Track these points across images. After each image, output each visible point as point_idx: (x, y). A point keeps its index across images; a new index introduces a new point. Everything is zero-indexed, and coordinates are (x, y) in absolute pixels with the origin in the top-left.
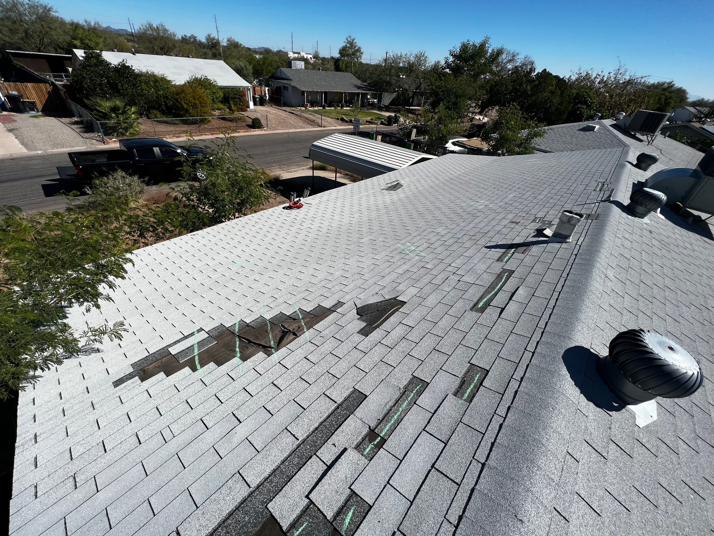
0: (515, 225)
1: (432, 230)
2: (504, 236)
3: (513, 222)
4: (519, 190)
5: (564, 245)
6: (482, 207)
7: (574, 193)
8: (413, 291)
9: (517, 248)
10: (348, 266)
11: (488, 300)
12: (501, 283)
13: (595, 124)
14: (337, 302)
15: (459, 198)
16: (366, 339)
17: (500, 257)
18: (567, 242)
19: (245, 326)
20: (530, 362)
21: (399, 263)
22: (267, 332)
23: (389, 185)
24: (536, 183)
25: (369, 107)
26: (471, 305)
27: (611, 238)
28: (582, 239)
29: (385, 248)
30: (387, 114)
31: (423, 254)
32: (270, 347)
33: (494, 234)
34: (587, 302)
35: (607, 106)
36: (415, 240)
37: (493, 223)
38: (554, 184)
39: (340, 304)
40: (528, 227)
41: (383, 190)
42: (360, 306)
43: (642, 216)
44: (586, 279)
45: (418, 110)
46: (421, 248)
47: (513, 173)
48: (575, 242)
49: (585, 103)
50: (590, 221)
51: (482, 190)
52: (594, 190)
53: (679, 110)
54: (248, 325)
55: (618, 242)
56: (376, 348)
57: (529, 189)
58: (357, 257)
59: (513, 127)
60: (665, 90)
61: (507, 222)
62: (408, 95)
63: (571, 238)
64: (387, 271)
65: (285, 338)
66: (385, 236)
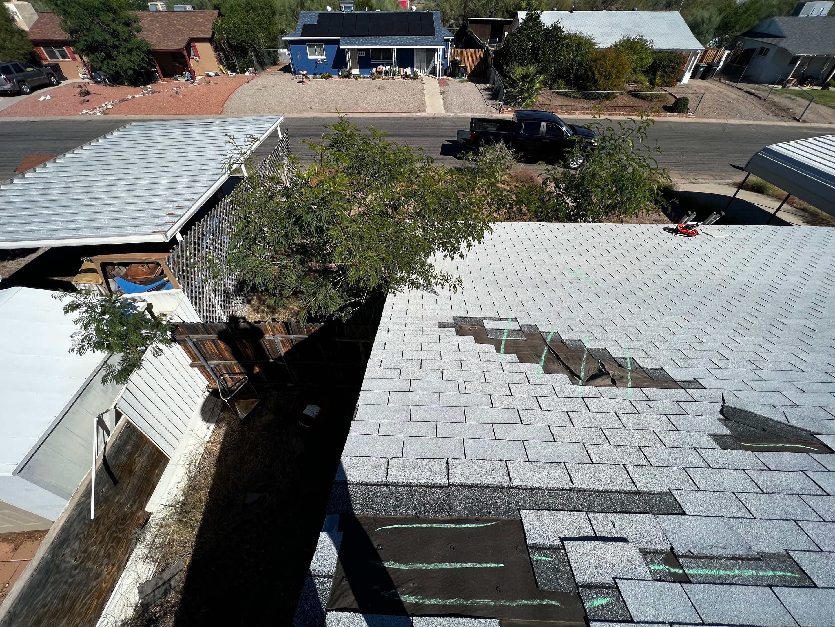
10: (736, 344)
14: (691, 379)
16: (719, 451)
19: (559, 340)
22: (581, 359)
32: (579, 377)
39: (696, 384)
42: (732, 405)
54: (562, 341)
56: (733, 473)
65: (600, 379)
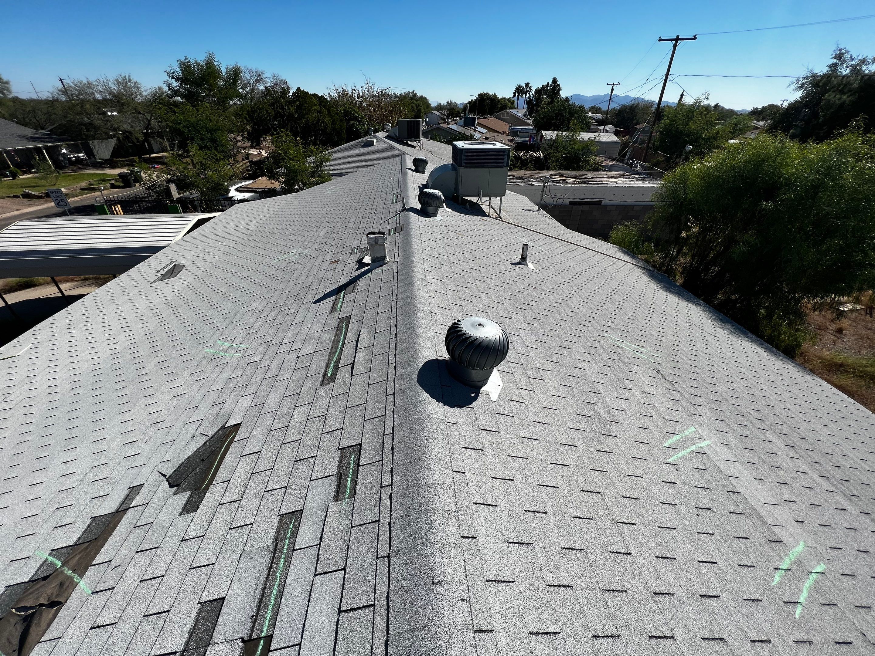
0: (336, 264)
1: (244, 310)
2: (329, 281)
3: (334, 262)
4: (328, 225)
5: (385, 267)
6: (296, 257)
7: (378, 211)
8: (246, 402)
9: (345, 289)
10: (131, 423)
11: (336, 362)
12: (342, 336)
13: (371, 138)
14: (127, 492)
15: (267, 256)
16: (196, 516)
17: (333, 307)
18: (386, 263)
20: (394, 405)
21: (214, 376)
23: (163, 272)
24: (341, 212)
25: (75, 167)
26: (320, 379)
27: (418, 244)
28: (397, 254)
29: (185, 364)
30: (116, 171)
31: (243, 346)
33: (318, 283)
34: (420, 315)
35: (376, 120)
36: (227, 332)
37: (314, 271)
38: (359, 207)
39: (134, 491)
40: (349, 262)
41: (153, 282)
42: (172, 471)
43: (435, 215)
44: (412, 292)
45: (165, 156)
46: (238, 341)
47: (317, 207)
48: (392, 260)
49: (355, 119)
50: (398, 234)
51: (290, 237)
52: (392, 203)
53: (430, 115)
55: (425, 245)
56: (217, 516)
57: (338, 220)
58: (143, 399)
59: (295, 157)
60: (412, 98)
61: (327, 263)
62: (137, 139)
63: (387, 257)
64: (199, 396)
65: (34, 628)
66: (181, 347)
